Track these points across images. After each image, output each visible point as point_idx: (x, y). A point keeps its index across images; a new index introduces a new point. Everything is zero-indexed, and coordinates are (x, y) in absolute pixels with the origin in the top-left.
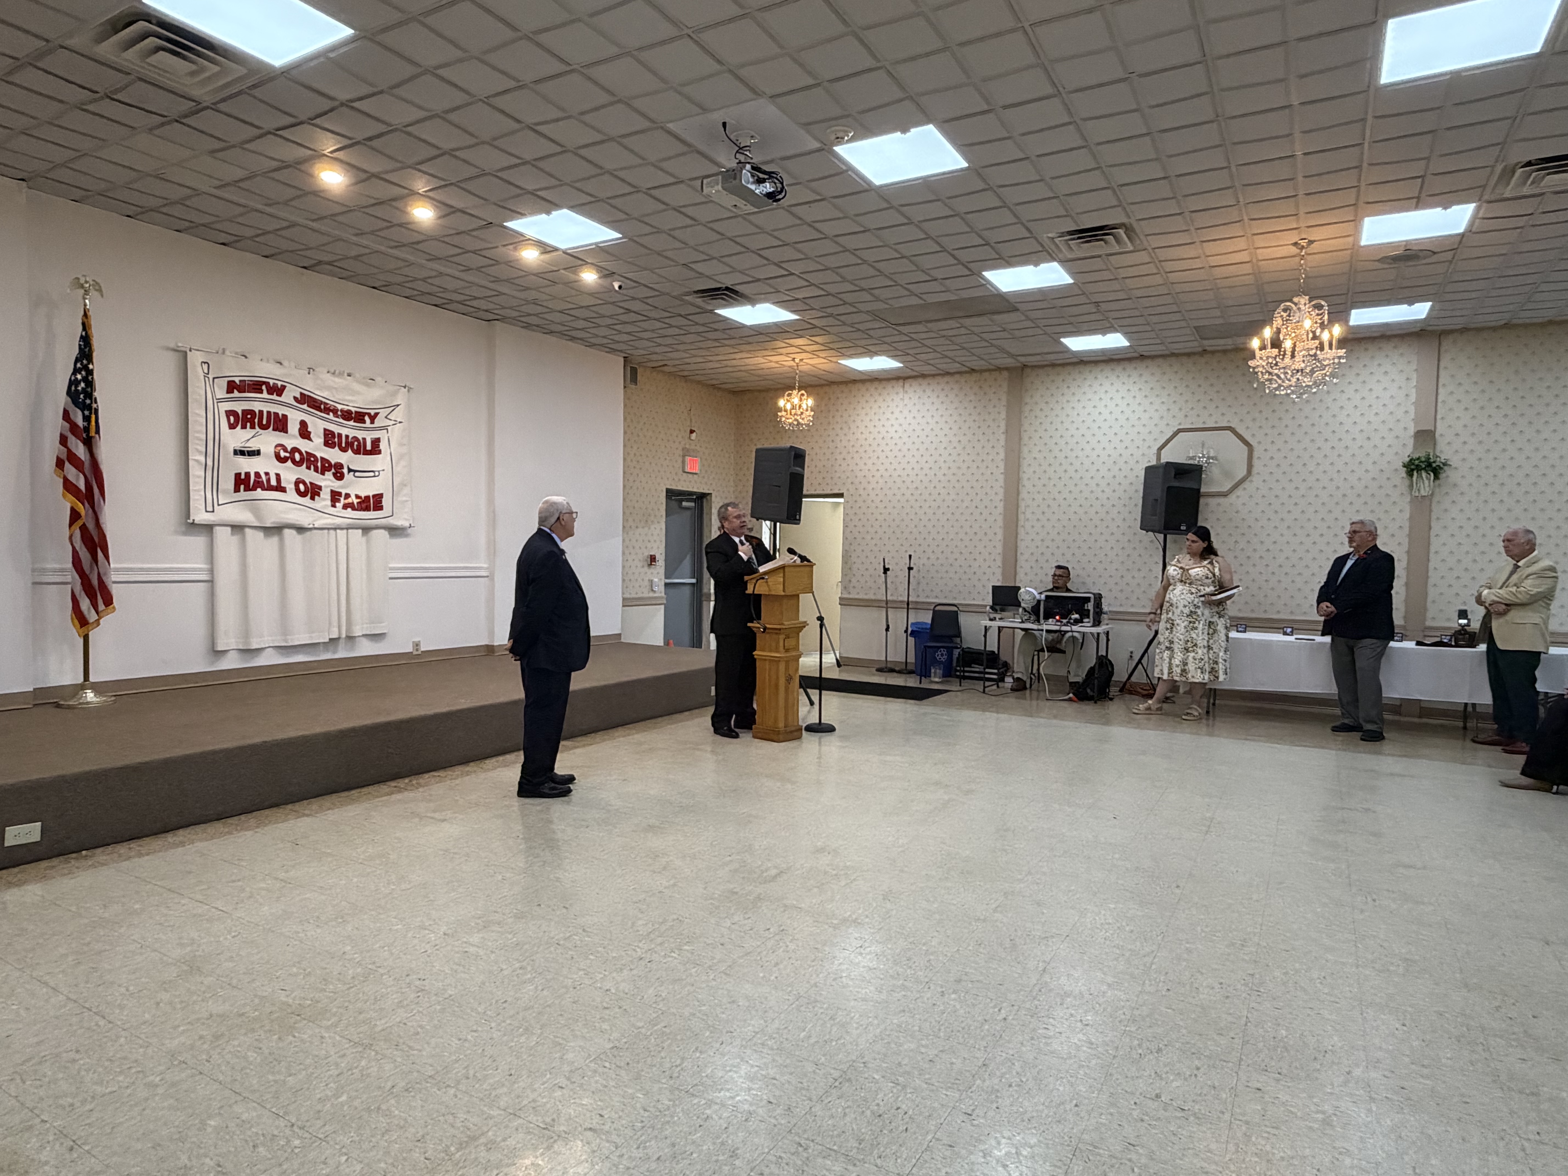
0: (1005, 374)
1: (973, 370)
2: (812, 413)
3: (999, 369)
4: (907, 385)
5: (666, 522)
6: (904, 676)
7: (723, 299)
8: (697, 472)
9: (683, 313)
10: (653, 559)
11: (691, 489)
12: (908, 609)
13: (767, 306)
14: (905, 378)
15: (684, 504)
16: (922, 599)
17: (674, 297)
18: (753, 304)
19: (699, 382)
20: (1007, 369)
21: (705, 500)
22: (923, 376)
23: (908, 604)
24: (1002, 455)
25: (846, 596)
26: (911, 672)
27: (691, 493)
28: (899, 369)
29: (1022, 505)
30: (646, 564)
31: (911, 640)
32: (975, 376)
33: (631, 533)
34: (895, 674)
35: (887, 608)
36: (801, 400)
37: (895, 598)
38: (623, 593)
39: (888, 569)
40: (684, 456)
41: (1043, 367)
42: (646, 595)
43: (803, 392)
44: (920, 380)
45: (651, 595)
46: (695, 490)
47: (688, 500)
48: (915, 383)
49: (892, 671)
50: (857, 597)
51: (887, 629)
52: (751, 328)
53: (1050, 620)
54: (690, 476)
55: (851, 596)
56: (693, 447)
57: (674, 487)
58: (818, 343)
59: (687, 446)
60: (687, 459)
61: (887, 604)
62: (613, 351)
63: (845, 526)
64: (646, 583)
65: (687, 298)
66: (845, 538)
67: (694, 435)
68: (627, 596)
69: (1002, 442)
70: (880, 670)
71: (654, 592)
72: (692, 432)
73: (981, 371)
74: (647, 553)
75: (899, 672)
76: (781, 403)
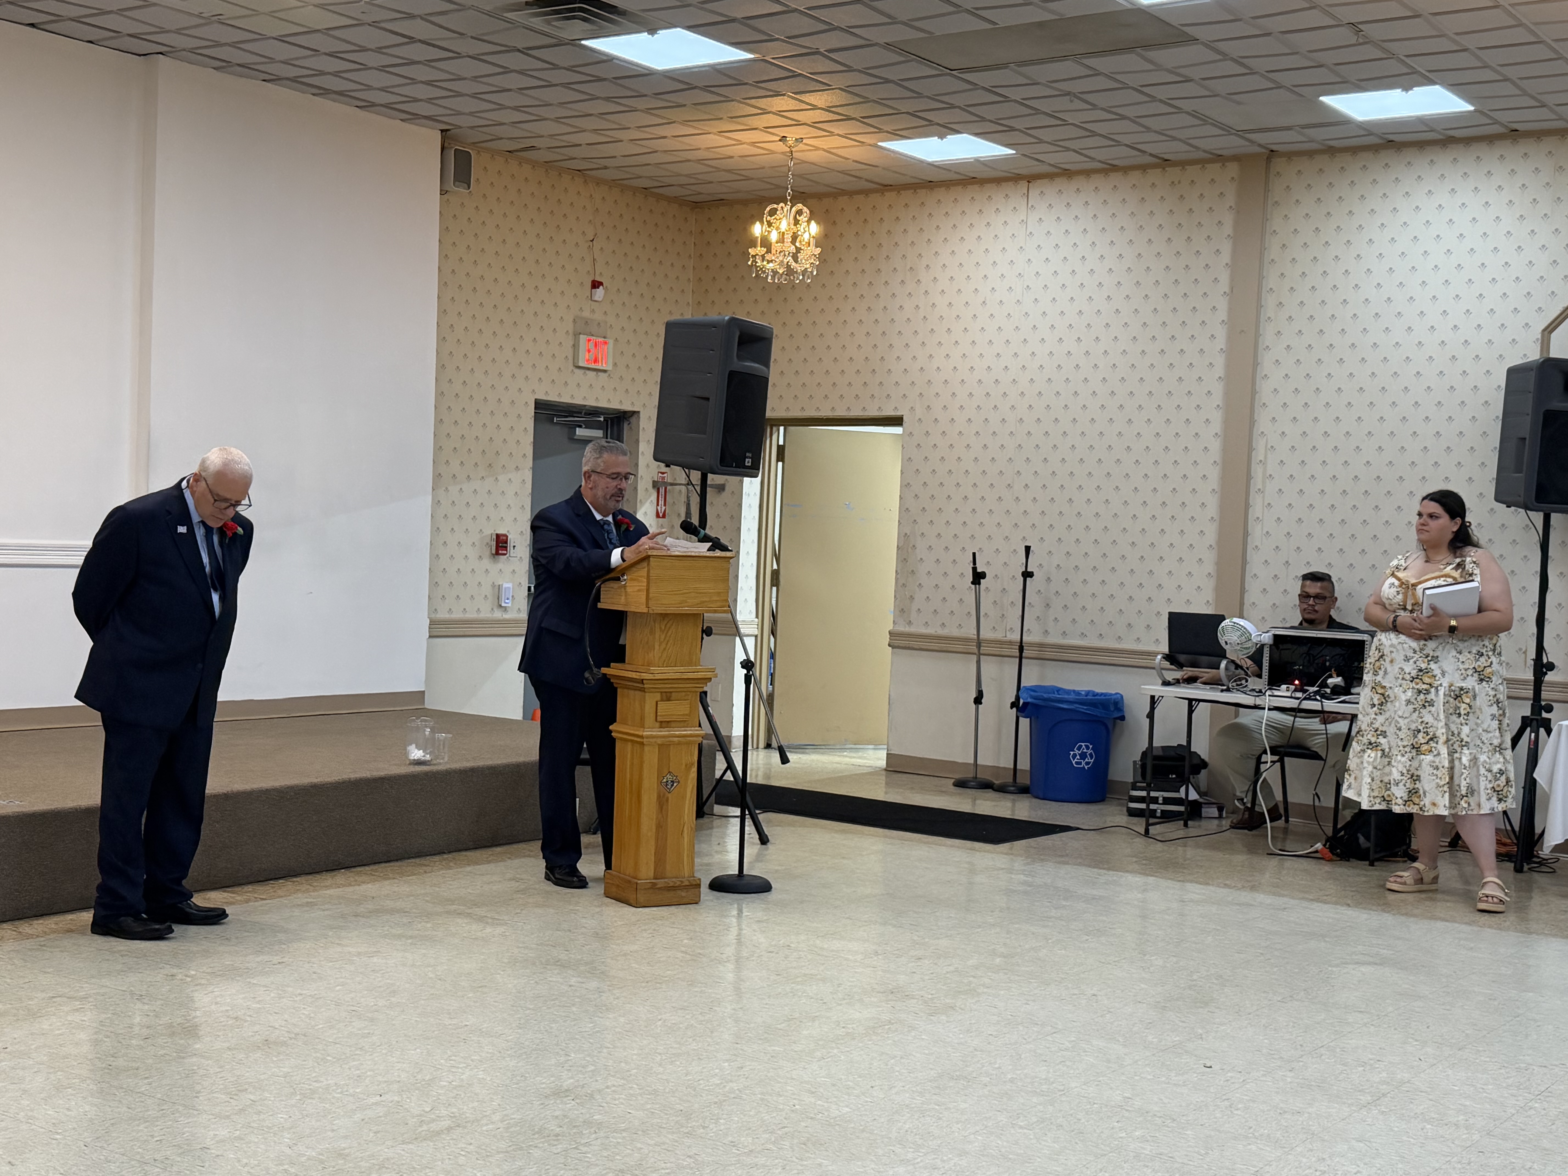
0: (1233, 169)
1: (1164, 163)
2: (819, 250)
3: (1219, 159)
4: (1034, 193)
5: (534, 469)
6: (1011, 797)
7: (585, 20)
8: (609, 367)
9: (520, 47)
10: (501, 544)
11: (591, 402)
12: (1021, 658)
13: (679, 34)
14: (1031, 179)
15: (580, 432)
16: (1051, 640)
17: (488, 14)
18: (652, 31)
19: (613, 184)
20: (1236, 158)
21: (626, 425)
22: (1067, 174)
23: (1021, 649)
24: (1221, 342)
25: (902, 628)
26: (1024, 790)
27: (594, 412)
28: (1006, 159)
29: (1260, 446)
30: (487, 553)
31: (1025, 723)
32: (1173, 173)
33: (454, 489)
34: (990, 794)
35: (979, 655)
36: (797, 222)
37: (999, 635)
38: (432, 610)
39: (983, 575)
40: (577, 335)
41: (1311, 154)
42: (485, 614)
43: (800, 206)
44: (1060, 183)
45: (498, 615)
46: (603, 404)
47: (589, 426)
48: (1050, 189)
49: (986, 786)
50: (924, 630)
51: (978, 701)
52: (669, 75)
53: (1284, 687)
54: (592, 374)
55: (912, 629)
56: (598, 316)
57: (553, 397)
58: (815, 108)
59: (586, 314)
60: (583, 338)
61: (979, 646)
62: (413, 118)
63: (905, 486)
64: (487, 590)
65: (509, 15)
66: (904, 510)
67: (600, 293)
68: (443, 615)
69: (1222, 314)
70: (961, 784)
71: (505, 609)
72: (596, 285)
73: (1183, 164)
74: (491, 530)
75: (1001, 789)
76: (757, 229)
